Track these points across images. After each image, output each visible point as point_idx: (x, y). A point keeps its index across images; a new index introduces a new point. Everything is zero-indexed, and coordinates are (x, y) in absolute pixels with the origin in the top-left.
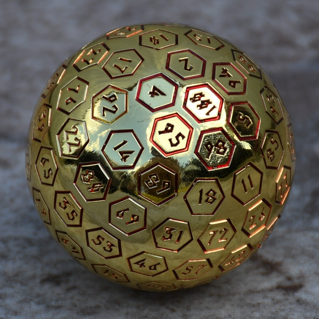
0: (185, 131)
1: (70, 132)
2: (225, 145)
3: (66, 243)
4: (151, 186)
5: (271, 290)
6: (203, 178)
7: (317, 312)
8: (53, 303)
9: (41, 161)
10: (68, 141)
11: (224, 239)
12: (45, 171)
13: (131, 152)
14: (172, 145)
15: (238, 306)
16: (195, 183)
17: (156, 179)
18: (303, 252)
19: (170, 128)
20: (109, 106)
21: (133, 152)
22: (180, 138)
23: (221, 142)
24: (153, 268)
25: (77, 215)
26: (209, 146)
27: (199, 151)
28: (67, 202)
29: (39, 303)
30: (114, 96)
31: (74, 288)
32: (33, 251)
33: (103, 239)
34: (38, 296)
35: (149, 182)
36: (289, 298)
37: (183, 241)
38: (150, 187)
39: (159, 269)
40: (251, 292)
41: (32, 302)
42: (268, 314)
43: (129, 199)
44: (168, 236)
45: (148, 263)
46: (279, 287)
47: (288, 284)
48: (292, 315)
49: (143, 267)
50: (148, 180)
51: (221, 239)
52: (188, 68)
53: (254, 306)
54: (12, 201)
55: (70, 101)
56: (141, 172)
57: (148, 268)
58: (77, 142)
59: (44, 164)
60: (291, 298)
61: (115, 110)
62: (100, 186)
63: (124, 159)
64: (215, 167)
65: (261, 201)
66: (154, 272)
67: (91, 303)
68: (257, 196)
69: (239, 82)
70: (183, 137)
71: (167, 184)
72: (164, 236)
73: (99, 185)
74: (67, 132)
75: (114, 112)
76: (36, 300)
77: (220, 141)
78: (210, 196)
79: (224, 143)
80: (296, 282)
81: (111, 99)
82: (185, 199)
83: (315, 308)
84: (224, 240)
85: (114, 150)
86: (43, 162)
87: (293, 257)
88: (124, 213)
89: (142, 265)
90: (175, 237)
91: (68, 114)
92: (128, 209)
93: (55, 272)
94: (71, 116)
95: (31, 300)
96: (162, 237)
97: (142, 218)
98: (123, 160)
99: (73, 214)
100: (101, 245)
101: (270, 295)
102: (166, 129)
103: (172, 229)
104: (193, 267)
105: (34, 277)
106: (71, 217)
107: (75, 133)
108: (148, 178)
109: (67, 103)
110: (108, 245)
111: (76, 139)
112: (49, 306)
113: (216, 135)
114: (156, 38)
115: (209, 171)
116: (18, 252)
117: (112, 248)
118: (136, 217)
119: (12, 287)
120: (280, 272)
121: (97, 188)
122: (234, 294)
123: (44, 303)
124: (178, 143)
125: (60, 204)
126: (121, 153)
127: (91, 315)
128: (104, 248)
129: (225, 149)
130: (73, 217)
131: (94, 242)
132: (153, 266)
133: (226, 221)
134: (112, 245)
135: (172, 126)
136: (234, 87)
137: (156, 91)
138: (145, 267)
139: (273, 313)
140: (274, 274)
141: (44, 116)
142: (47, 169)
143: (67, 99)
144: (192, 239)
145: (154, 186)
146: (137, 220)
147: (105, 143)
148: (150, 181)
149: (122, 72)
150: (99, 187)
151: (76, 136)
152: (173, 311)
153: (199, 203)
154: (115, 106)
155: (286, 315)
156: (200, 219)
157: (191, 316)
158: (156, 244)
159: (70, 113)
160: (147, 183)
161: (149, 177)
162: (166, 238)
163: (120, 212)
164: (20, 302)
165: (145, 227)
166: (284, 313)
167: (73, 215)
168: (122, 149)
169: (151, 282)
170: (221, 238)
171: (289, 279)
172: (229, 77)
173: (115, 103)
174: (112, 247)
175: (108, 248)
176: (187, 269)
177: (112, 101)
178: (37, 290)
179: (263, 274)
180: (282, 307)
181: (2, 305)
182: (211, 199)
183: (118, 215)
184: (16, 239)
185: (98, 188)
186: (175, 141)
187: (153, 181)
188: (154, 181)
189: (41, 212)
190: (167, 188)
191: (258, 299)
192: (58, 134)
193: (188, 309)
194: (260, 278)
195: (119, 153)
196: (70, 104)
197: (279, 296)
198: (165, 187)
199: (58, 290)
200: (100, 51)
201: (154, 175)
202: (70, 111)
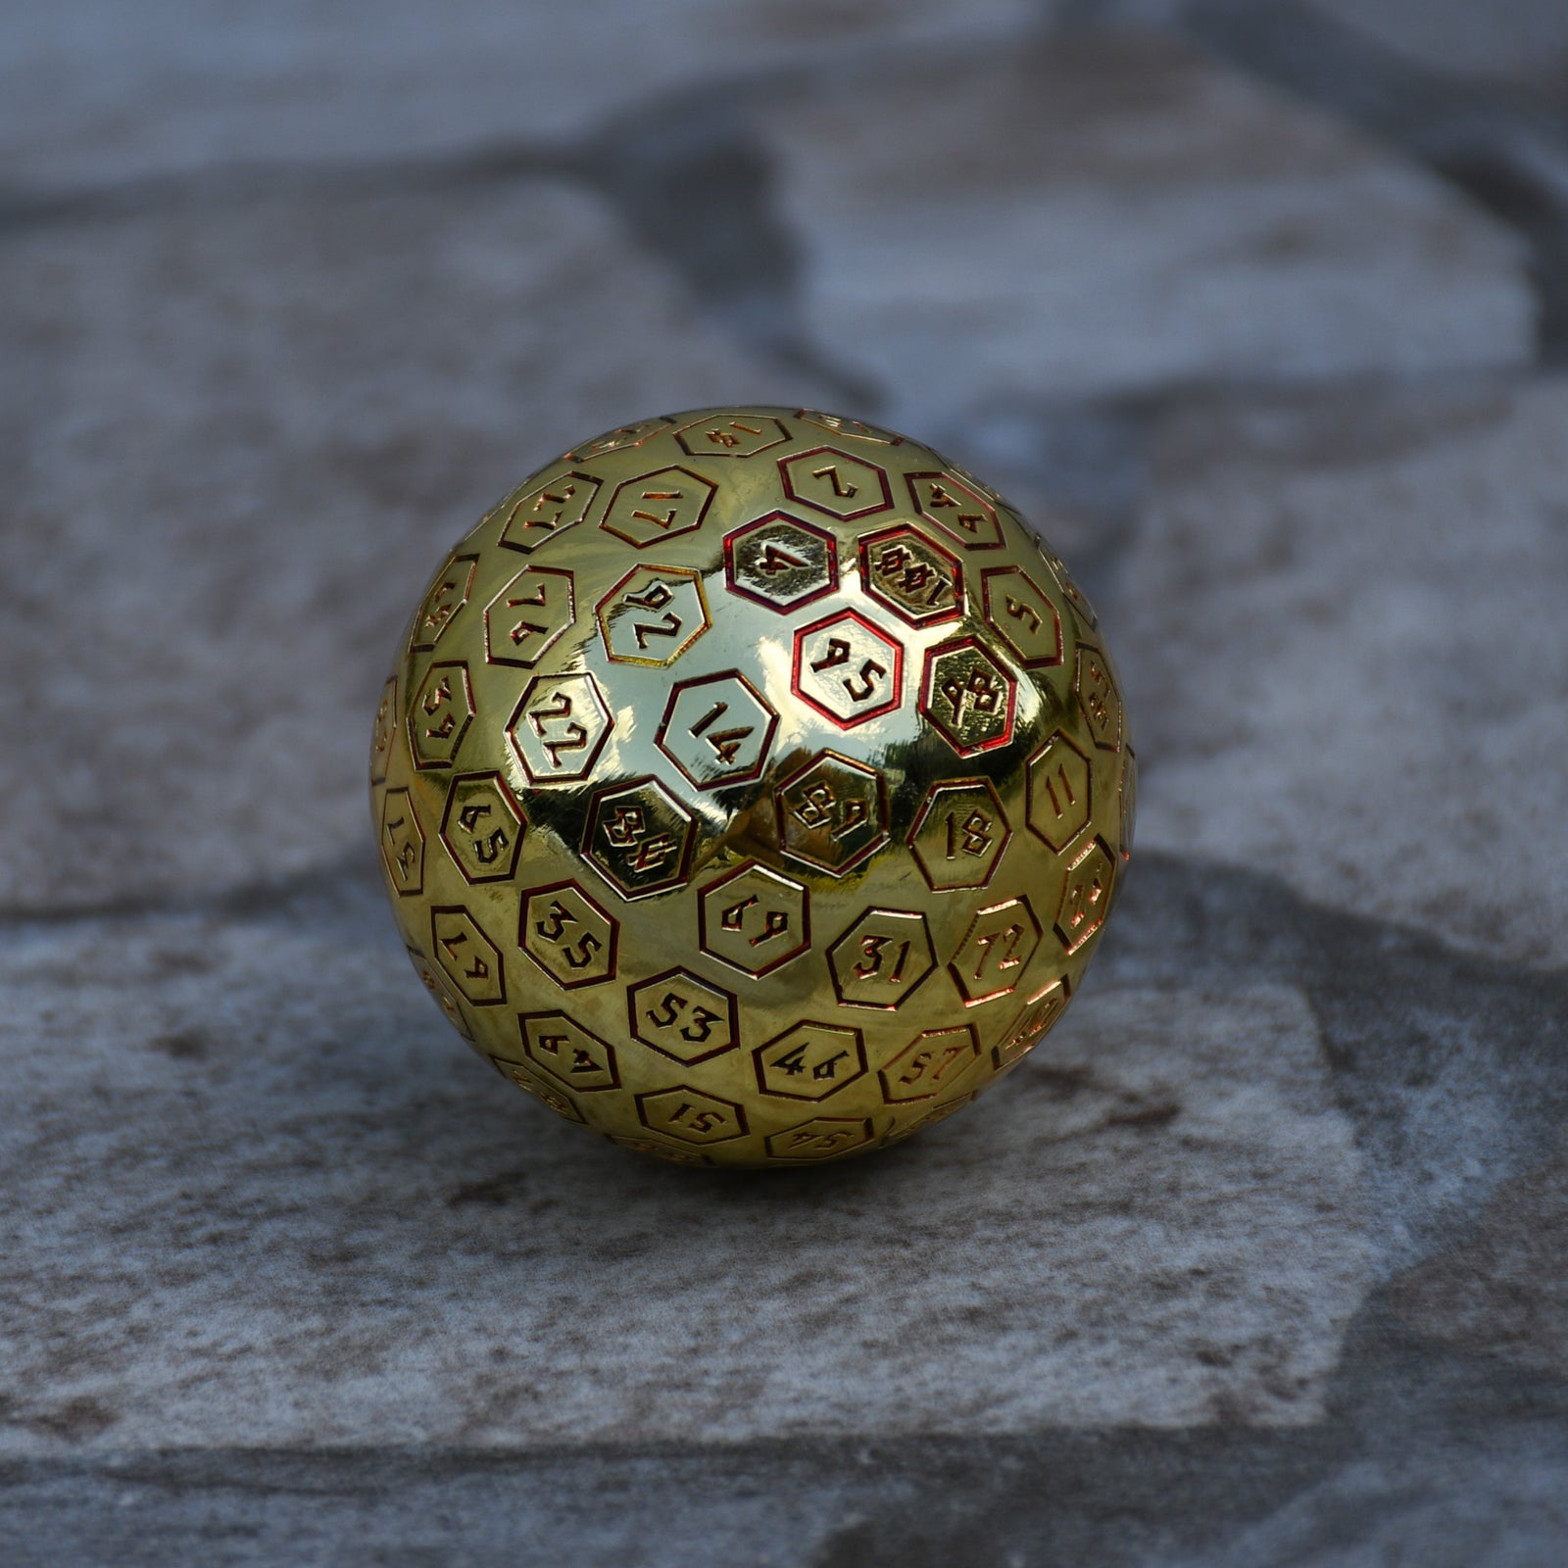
0: (883, 656)
1: (547, 714)
2: (993, 684)
3: (554, 1049)
4: (814, 822)
5: (1097, 1130)
6: (951, 781)
7: (1252, 1161)
8: (512, 1247)
9: (463, 819)
10: (547, 739)
11: (1013, 961)
12: (479, 843)
13: (745, 733)
14: (856, 697)
15: (1027, 1178)
16: (932, 797)
17: (824, 799)
18: (1134, 1036)
19: (839, 652)
20: (654, 619)
21: (750, 731)
22: (873, 676)
23: (980, 675)
24: (824, 1071)
25: (600, 945)
26: (952, 688)
27: (930, 705)
28: (566, 915)
29: (471, 1252)
30: (659, 590)
31: (548, 1204)
32: (387, 1139)
33: (682, 1003)
34: (459, 1236)
35: (808, 809)
36: (1157, 1140)
37: (911, 975)
38: (811, 824)
39: (842, 1071)
40: (1044, 1143)
41: (450, 1252)
42: (1123, 1184)
43: (756, 867)
44: (871, 961)
45: (811, 1058)
46: (1114, 1121)
47: (1134, 1110)
48: (1189, 1175)
49: (796, 1072)
50: (803, 804)
51: (1006, 961)
52: (845, 492)
53: (1070, 1171)
54: (260, 1039)
55: (525, 632)
56: (780, 786)
57: (812, 1074)
58: (575, 736)
59: (471, 825)
60: (1162, 1139)
61: (673, 626)
62: (666, 844)
63: (727, 754)
64: (976, 746)
65: (1092, 846)
66: (827, 1084)
67: (618, 1230)
68: (1083, 826)
69: (980, 519)
70: (881, 672)
71: (857, 808)
72: (859, 966)
73: (661, 844)
74: (536, 715)
75: (673, 633)
76: (460, 1245)
77: (975, 674)
78: (973, 833)
79: (988, 680)
80: (1156, 1103)
81: (655, 600)
82: (911, 847)
83: (1241, 1153)
84: (1011, 964)
85: (694, 737)
86: (469, 819)
87: (1113, 1050)
88: (744, 912)
89: (795, 1067)
90: (889, 964)
91: (530, 665)
92: (754, 899)
93: (474, 1177)
94: (541, 670)
95: (445, 1248)
96: (855, 968)
97: (795, 919)
98: (723, 758)
99: (587, 946)
100: (674, 1024)
101: (1101, 1141)
102: (831, 654)
103: (882, 940)
104: (933, 1055)
105: (422, 1197)
106: (578, 959)
107: (567, 710)
108: (802, 800)
109: (518, 640)
110: (696, 1021)
111: (573, 727)
112: (503, 1254)
113: (964, 656)
114: (723, 434)
115: (965, 758)
116: (347, 1150)
117: (710, 1027)
118: (779, 918)
119: (377, 1227)
120: (1100, 1089)
121: (657, 853)
122: (1002, 1154)
123: (485, 1249)
124: (870, 690)
125: (540, 927)
126: (716, 740)
127: (631, 1256)
128: (685, 1032)
129: (994, 695)
130: (584, 956)
131: (654, 1018)
132: (826, 1067)
133: (1014, 902)
134: (711, 1017)
135: (846, 646)
136: (973, 529)
137: (777, 560)
138: (804, 1070)
139: (1135, 1180)
140: (1083, 1096)
141: (443, 694)
142: (485, 837)
143: (515, 628)
144: (935, 965)
145: (821, 820)
146: (784, 926)
147: (663, 721)
148: (809, 806)
149: (666, 526)
150: (664, 847)
151: (571, 719)
152: (855, 1214)
153: (948, 855)
154: (669, 617)
155: (1171, 1180)
156: (955, 900)
157: (910, 1218)
158: (838, 990)
159: (535, 662)
160: (801, 814)
161: (804, 796)
162: (866, 968)
163: (732, 910)
164: (417, 1257)
165: (807, 944)
166: (1164, 1176)
167: (585, 951)
168: (717, 727)
169: (812, 1121)
170: (1007, 955)
171: (1131, 1098)
172: (952, 508)
173: (669, 609)
174: (708, 1024)
175: (696, 1031)
176: (916, 1064)
177: (658, 605)
178: (449, 1222)
179: (1053, 1099)
180: (1150, 1163)
181: (370, 1270)
182: (977, 840)
183: (725, 923)
184: (322, 1120)
185: (661, 851)
186: (859, 685)
187: (815, 805)
188: (821, 806)
189: (465, 974)
190: (857, 821)
191: (1075, 1155)
192: (509, 728)
193: (895, 1204)
194: (1050, 1110)
195: (707, 741)
196: (527, 638)
197: (1127, 1140)
198: (854, 817)
199: (507, 1216)
200: (571, 492)
201: (819, 789)
202: (535, 658)
